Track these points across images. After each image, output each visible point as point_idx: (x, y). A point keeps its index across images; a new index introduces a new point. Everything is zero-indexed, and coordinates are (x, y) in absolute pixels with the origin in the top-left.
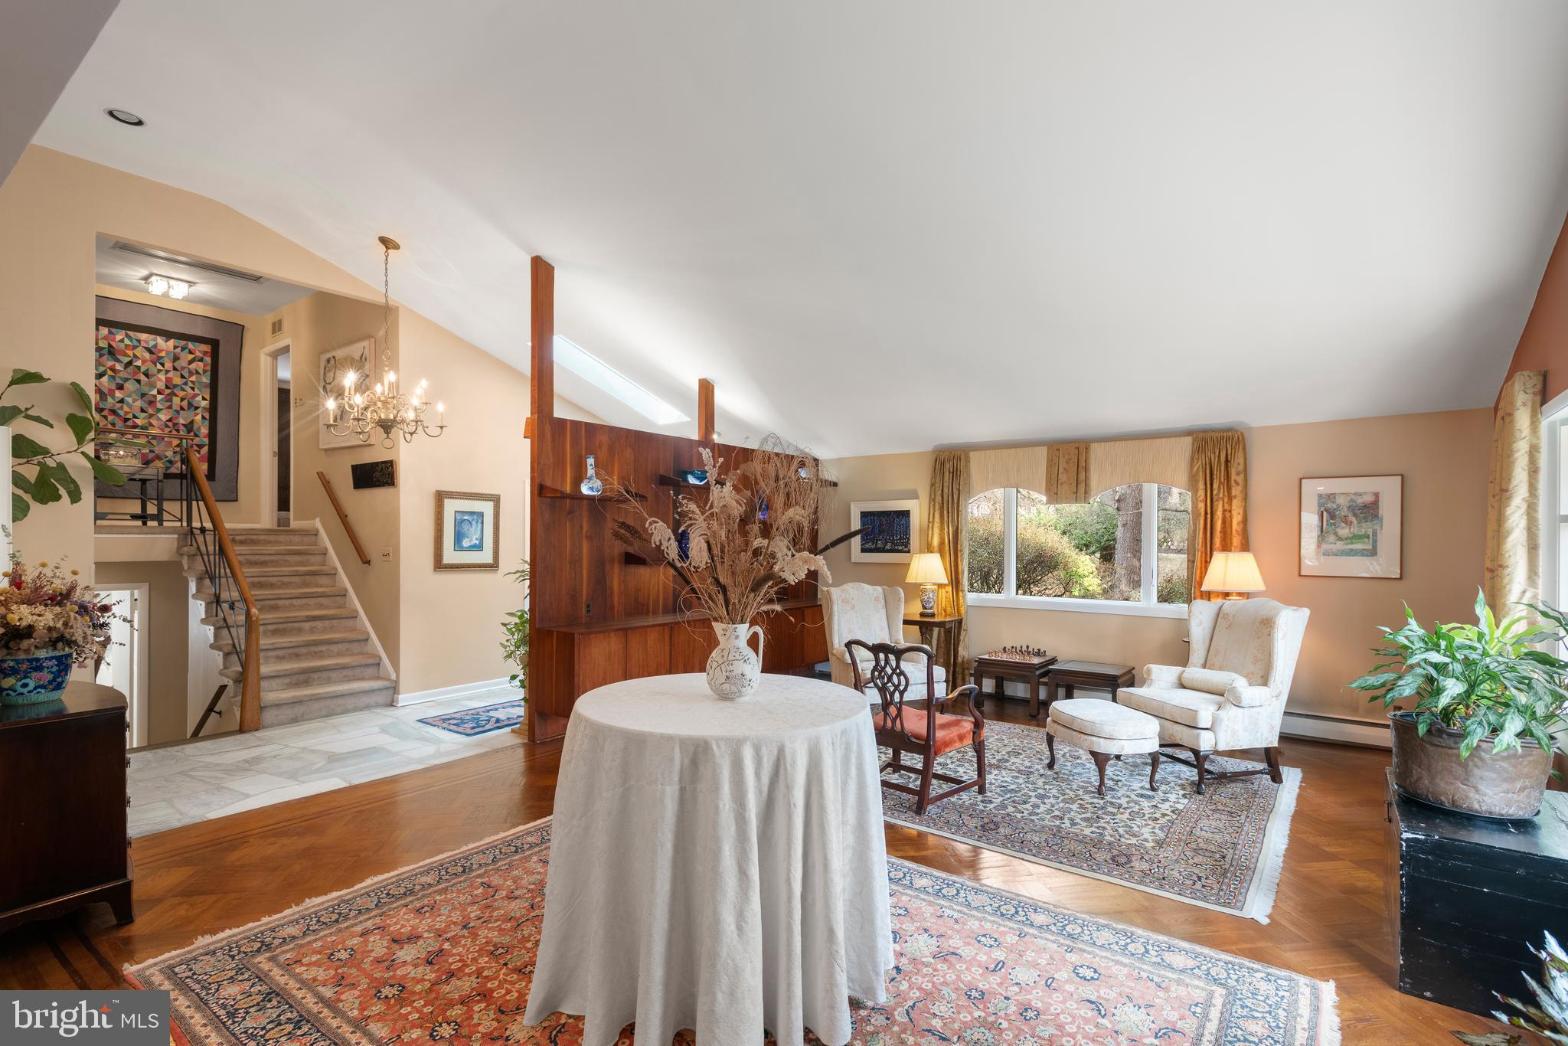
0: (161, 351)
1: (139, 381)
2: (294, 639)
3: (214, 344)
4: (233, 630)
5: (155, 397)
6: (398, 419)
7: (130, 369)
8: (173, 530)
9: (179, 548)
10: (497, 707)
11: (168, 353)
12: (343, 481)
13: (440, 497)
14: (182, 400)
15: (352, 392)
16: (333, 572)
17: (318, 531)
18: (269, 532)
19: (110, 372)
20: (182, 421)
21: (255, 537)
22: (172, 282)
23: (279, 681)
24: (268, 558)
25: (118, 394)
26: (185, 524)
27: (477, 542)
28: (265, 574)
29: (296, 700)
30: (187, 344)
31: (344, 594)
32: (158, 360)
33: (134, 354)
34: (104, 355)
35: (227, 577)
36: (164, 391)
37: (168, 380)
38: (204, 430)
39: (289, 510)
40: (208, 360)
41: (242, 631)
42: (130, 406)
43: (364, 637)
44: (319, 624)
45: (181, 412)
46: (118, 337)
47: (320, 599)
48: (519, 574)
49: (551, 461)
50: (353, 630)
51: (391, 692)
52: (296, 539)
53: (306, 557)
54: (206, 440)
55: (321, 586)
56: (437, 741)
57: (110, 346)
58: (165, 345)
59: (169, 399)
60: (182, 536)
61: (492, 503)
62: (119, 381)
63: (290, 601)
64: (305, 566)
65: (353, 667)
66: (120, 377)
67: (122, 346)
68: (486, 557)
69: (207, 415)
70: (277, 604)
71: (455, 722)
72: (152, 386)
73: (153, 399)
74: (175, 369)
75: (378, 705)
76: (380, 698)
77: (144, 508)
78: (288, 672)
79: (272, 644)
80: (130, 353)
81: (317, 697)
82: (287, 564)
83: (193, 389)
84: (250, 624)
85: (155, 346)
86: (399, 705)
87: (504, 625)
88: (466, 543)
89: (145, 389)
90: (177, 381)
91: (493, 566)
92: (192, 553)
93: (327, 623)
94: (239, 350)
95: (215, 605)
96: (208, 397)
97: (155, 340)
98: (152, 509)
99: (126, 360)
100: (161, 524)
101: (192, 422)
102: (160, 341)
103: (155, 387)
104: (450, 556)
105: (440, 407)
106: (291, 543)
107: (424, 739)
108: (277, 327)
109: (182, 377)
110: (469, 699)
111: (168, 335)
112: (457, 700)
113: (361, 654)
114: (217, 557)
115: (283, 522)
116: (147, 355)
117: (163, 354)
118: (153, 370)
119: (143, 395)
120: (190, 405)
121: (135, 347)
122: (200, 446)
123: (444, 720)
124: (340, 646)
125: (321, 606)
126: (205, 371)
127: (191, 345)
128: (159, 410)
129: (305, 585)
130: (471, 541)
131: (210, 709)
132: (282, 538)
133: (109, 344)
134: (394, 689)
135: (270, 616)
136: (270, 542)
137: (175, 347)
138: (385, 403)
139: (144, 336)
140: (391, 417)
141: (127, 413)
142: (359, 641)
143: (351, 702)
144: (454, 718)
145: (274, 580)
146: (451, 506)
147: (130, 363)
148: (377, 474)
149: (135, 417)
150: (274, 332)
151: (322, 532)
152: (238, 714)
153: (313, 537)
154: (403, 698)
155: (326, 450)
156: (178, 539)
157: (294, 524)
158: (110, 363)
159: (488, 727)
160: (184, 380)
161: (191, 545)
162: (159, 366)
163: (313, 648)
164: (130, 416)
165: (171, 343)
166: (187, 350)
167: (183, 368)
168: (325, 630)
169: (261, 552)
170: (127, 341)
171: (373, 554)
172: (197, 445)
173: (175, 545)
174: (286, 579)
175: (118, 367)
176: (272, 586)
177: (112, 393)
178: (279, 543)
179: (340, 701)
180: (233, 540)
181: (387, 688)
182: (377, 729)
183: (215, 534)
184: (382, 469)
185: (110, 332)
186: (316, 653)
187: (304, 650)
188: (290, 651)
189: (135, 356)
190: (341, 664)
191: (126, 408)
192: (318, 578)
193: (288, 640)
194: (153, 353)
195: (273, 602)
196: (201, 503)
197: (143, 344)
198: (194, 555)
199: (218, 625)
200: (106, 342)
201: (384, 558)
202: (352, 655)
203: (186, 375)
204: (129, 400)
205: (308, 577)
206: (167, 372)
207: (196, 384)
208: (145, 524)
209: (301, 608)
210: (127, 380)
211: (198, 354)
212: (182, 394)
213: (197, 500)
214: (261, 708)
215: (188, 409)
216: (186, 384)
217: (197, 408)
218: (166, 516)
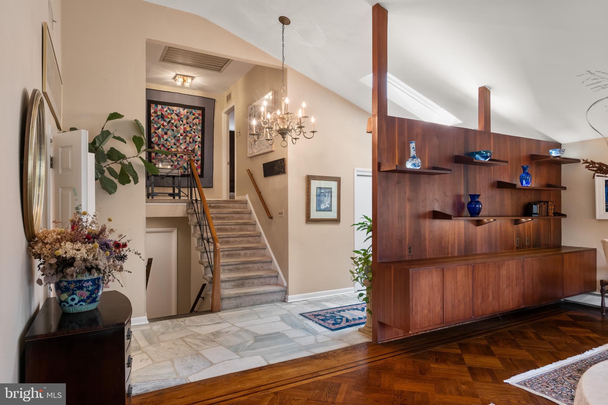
0: (182, 115)
1: (173, 130)
2: (237, 260)
3: (203, 109)
4: (209, 254)
5: (179, 137)
6: (290, 128)
7: (170, 124)
8: (184, 201)
9: (187, 210)
10: (344, 308)
11: (184, 115)
12: (259, 172)
13: (309, 179)
14: (190, 138)
15: (266, 113)
16: (255, 223)
17: (247, 201)
18: (225, 202)
19: (162, 127)
20: (190, 149)
21: (219, 205)
22: (185, 78)
23: (229, 283)
24: (225, 215)
25: (165, 137)
26: (189, 198)
27: (328, 206)
28: (223, 224)
29: (238, 295)
30: (192, 110)
31: (260, 236)
32: (180, 119)
33: (171, 117)
34: (160, 118)
35: (206, 225)
36: (183, 134)
37: (185, 129)
38: (199, 153)
39: (234, 192)
40: (200, 117)
41: (212, 254)
42: (170, 142)
43: (269, 260)
44: (248, 252)
45: (190, 144)
46: (165, 110)
47: (249, 238)
48: (360, 225)
49: (386, 146)
50: (264, 256)
51: (284, 293)
52: (237, 205)
53: (242, 215)
54: (200, 158)
55: (249, 231)
56: (315, 333)
57: (162, 114)
58: (183, 112)
59: (185, 138)
60: (188, 204)
61: (336, 183)
62: (165, 130)
63: (235, 238)
64: (241, 220)
65: (265, 278)
66: (166, 129)
67: (166, 113)
68: (333, 215)
69: (200, 145)
70: (229, 240)
71: (322, 318)
72: (178, 132)
73: (179, 139)
74: (187, 123)
75: (278, 301)
76: (279, 297)
77: (174, 191)
78: (234, 279)
79: (226, 262)
80: (170, 117)
81: (248, 294)
82: (233, 218)
83: (194, 132)
84: (215, 251)
85: (179, 112)
86: (289, 301)
87: (353, 258)
88: (323, 207)
89: (176, 134)
90: (188, 129)
91: (337, 221)
92: (192, 213)
93: (252, 251)
94: (213, 112)
95: (201, 240)
96: (200, 136)
97: (179, 109)
98: (177, 191)
99: (168, 120)
100: (180, 198)
101: (194, 149)
102: (181, 109)
103: (179, 133)
104: (314, 215)
105: (313, 120)
106: (235, 208)
107: (306, 329)
108: (229, 98)
109: (190, 127)
110: (326, 300)
111: (185, 107)
112: (320, 301)
113: (268, 270)
114: (202, 215)
115: (232, 197)
116: (176, 117)
117: (182, 116)
118: (179, 125)
119: (175, 137)
120: (193, 140)
121: (171, 114)
122: (197, 161)
123: (316, 316)
124: (258, 265)
125: (249, 242)
126: (199, 123)
127: (193, 111)
128: (181, 144)
129: (242, 230)
130: (325, 205)
131: (199, 296)
132: (231, 205)
133: (162, 113)
134: (286, 291)
135: (225, 247)
136: (226, 207)
137: (187, 113)
138: (283, 119)
139: (175, 108)
140: (286, 127)
141: (169, 146)
142: (267, 262)
143: (264, 298)
144: (320, 315)
145: (227, 227)
146: (315, 184)
147: (170, 121)
148: (276, 168)
149: (172, 147)
150: (227, 101)
151: (249, 202)
152: (211, 301)
153: (245, 205)
154: (291, 298)
155: (251, 157)
156: (187, 205)
157: (237, 198)
158: (162, 122)
159: (343, 324)
160: (191, 128)
161: (192, 209)
162: (181, 122)
163: (245, 265)
164: (170, 147)
165: (186, 110)
166: (192, 113)
167: (190, 122)
168: (251, 255)
169: (222, 212)
170: (168, 111)
171: (274, 214)
172: (196, 160)
173: (186, 209)
174: (233, 227)
175: (165, 124)
176: (226, 230)
177: (163, 136)
178: (229, 207)
179: (259, 297)
180: (210, 206)
181: (282, 291)
182: (278, 318)
183: (201, 203)
184: (278, 164)
185: (162, 107)
186: (247, 268)
187: (241, 266)
188: (234, 266)
189: (172, 118)
190: (259, 275)
191: (168, 144)
192: (247, 226)
193: (234, 260)
194: (179, 116)
195: (227, 239)
196: (196, 189)
197: (175, 112)
198: (193, 214)
199: (202, 251)
200: (160, 112)
201: (280, 215)
202: (264, 270)
203: (192, 126)
204: (169, 139)
205: (243, 226)
206: (184, 125)
207: (196, 130)
208: (174, 198)
209: (240, 242)
210: (168, 130)
211: (197, 115)
212: (190, 135)
213: (195, 188)
214: (221, 299)
215: (193, 142)
216: (191, 130)
217: (196, 142)
218: (182, 194)
